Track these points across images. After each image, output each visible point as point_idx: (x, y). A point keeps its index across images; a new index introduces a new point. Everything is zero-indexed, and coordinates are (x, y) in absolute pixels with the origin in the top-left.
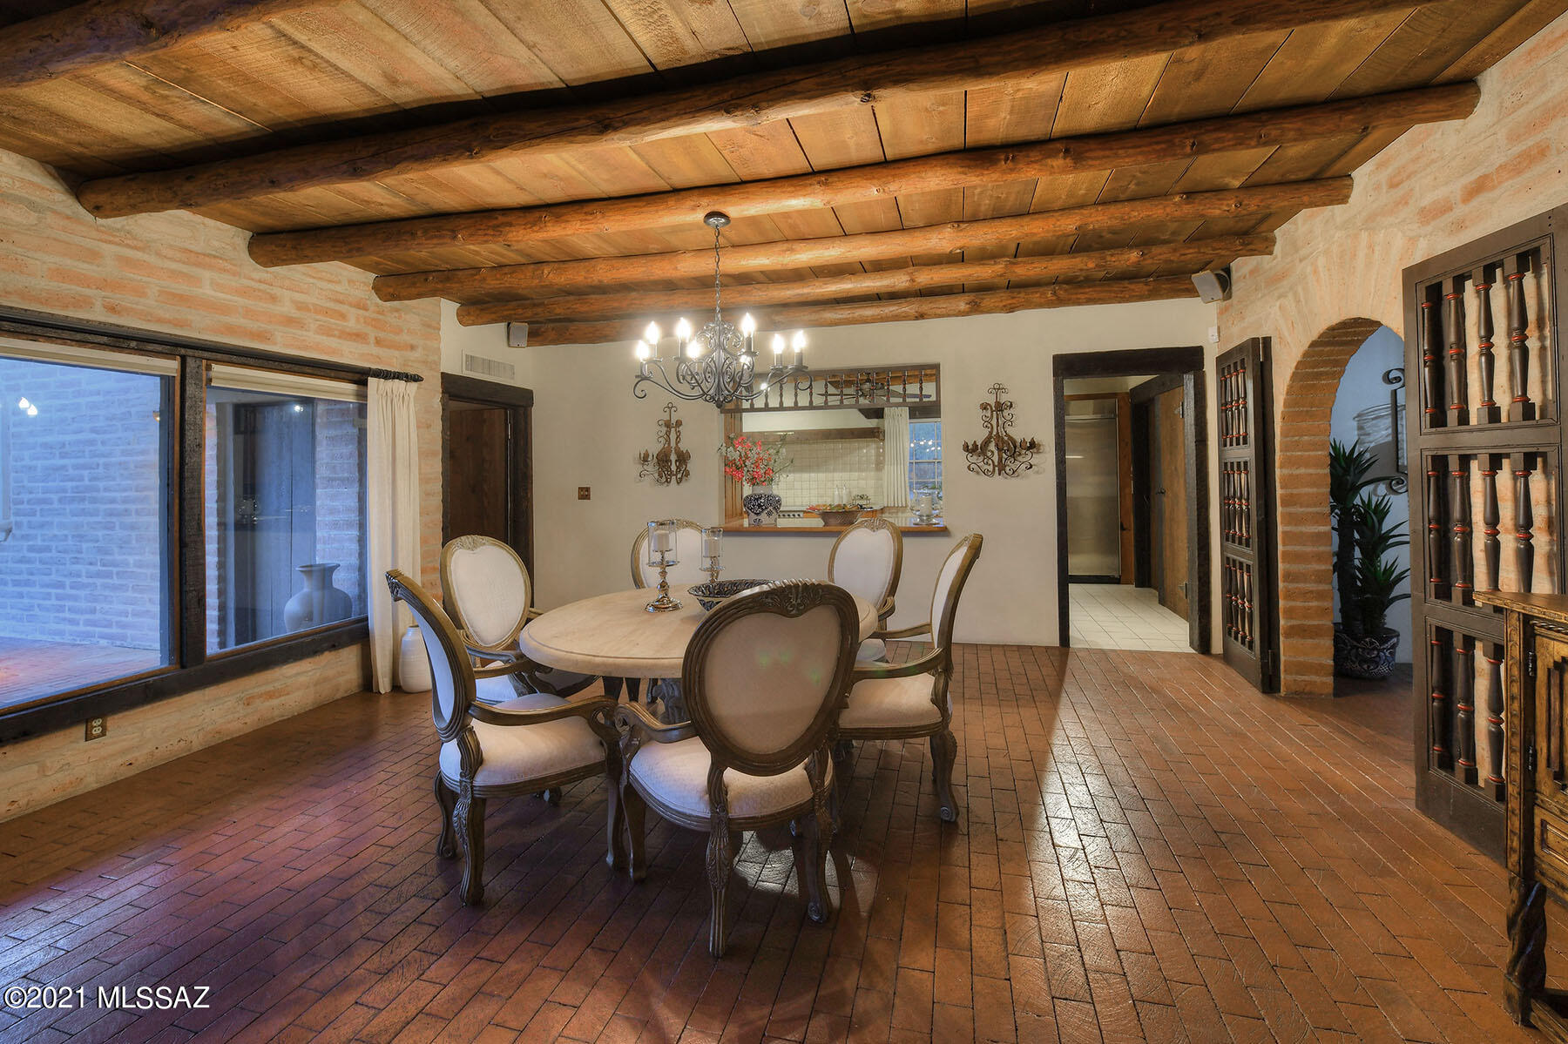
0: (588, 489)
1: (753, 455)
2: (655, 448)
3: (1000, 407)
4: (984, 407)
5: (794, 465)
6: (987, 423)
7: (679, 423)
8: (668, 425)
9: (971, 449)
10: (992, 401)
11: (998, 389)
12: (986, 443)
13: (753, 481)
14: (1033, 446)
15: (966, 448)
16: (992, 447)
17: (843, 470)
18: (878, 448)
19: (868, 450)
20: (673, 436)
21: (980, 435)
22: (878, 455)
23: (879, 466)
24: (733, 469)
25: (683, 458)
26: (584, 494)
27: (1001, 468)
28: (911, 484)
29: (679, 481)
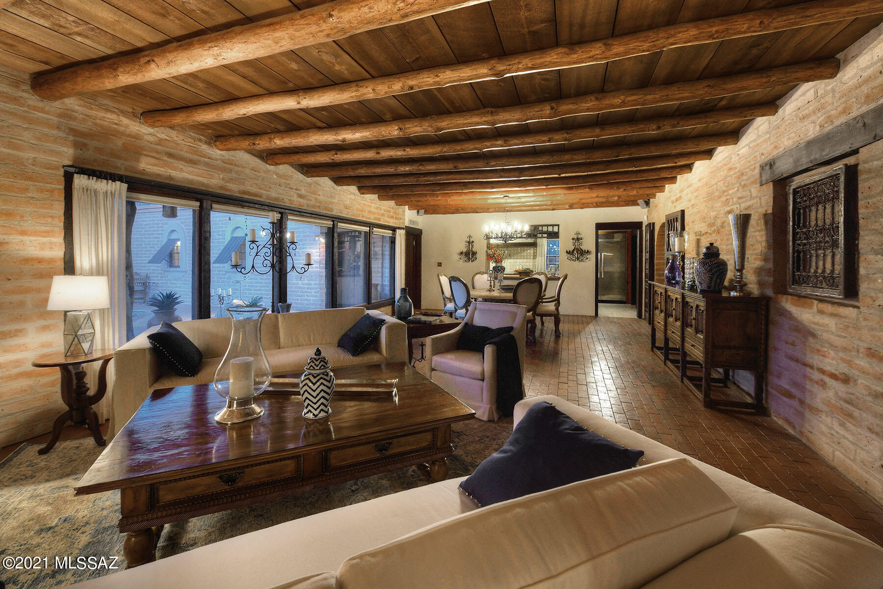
0: (441, 263)
1: (497, 253)
2: (465, 250)
3: (578, 239)
4: (573, 239)
5: (510, 256)
6: (574, 244)
7: (473, 242)
8: (469, 242)
9: (568, 253)
10: (576, 237)
11: (578, 233)
12: (573, 251)
13: (496, 262)
14: (588, 252)
15: (567, 252)
16: (575, 252)
17: (520, 259)
18: (534, 250)
19: (531, 251)
20: (471, 246)
21: (571, 248)
22: (534, 253)
23: (535, 257)
24: (490, 257)
25: (474, 253)
26: (440, 264)
27: (578, 259)
28: (547, 264)
29: (472, 261)
